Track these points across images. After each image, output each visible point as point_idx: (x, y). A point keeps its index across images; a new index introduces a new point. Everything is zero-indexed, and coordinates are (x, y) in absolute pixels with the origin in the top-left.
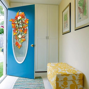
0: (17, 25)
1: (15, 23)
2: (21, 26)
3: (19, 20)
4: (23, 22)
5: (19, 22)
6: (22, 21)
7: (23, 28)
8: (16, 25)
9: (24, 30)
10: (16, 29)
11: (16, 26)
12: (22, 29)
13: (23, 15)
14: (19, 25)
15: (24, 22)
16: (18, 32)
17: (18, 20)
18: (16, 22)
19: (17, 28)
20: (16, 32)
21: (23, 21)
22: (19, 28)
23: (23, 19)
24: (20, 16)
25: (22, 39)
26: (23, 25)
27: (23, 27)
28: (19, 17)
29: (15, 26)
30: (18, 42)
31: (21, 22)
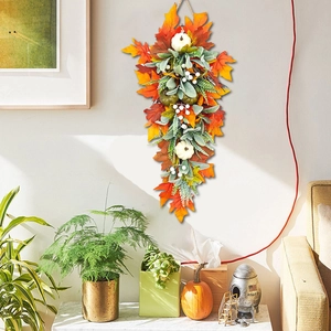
0: (170, 84)
1: (155, 69)
3: (182, 54)
4: (201, 70)
5: (178, 68)
6: (194, 59)
7: (204, 105)
8: (162, 81)
9: (208, 115)
10: (163, 106)
11: (160, 88)
12: (199, 109)
13: (200, 28)
14: (177, 81)
15: (207, 68)
16: (175, 125)
17: (175, 54)
18: (163, 66)
19: (165, 100)
21: (203, 63)
22: (179, 102)
23: (202, 50)
25: (195, 164)
26: (204, 84)
27: (199, 96)
28: (178, 36)
29: (156, 85)
30: (177, 183)
31: (189, 65)
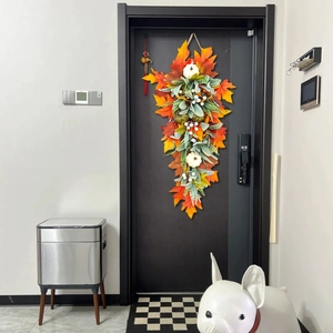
0: (182, 106)
1: (170, 93)
2: (200, 113)
3: (192, 81)
4: (207, 94)
5: (188, 93)
6: (202, 86)
7: (210, 123)
8: (175, 104)
9: (213, 131)
10: (176, 124)
11: (174, 109)
12: (205, 126)
13: (207, 60)
14: (188, 103)
15: (213, 92)
16: (186, 139)
17: (186, 82)
18: (176, 91)
19: (178, 119)
20: (177, 135)
21: (209, 88)
22: (190, 120)
23: (208, 78)
24: (192, 65)
25: (203, 171)
26: (210, 106)
27: (206, 115)
28: (188, 66)
29: (171, 107)
31: (197, 90)
